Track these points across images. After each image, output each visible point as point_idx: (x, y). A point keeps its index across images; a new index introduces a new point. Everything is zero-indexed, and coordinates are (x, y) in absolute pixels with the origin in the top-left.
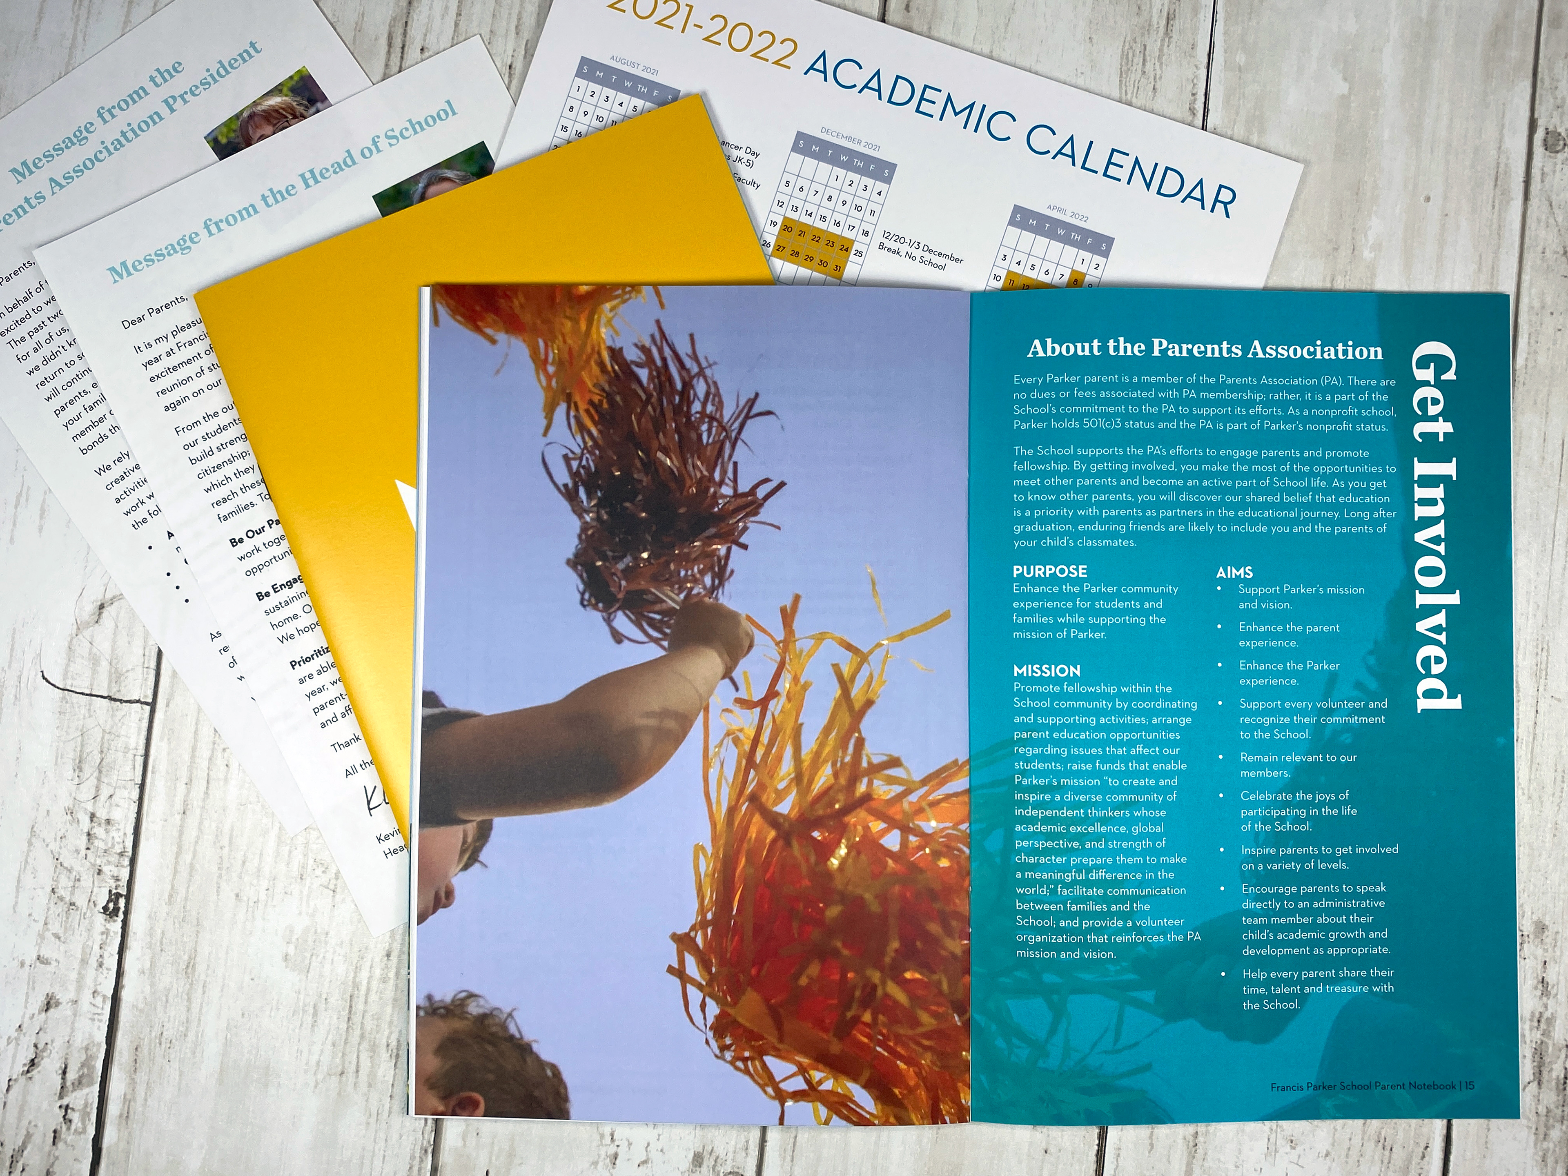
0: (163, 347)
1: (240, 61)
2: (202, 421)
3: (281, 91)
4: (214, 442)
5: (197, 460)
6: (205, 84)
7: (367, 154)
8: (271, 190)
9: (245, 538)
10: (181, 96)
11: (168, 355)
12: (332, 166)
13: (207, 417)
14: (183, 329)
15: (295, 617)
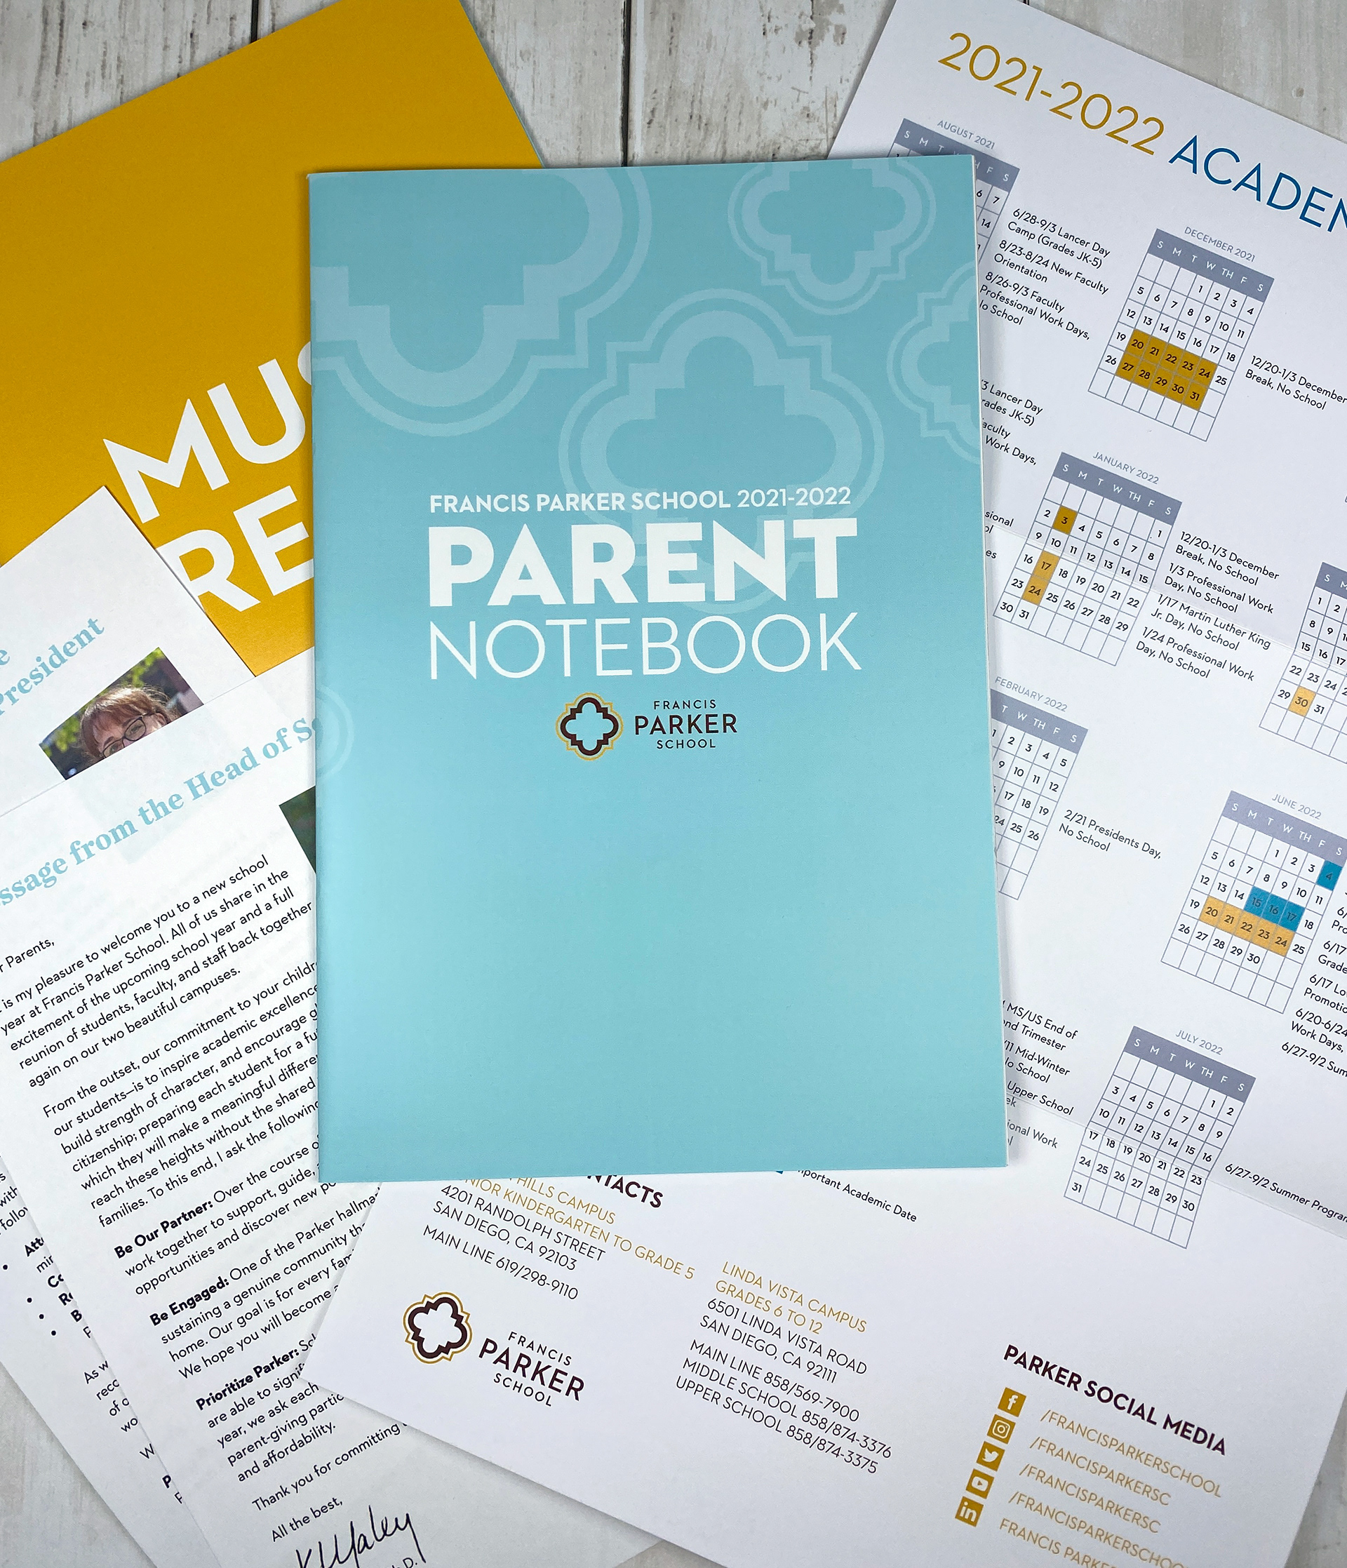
0: (25, 1006)
1: (78, 645)
2: (77, 1097)
3: (130, 681)
4: (92, 1124)
5: (71, 1147)
6: (35, 676)
7: (272, 752)
8: (151, 802)
9: (133, 1245)
10: (8, 694)
11: (33, 1014)
12: (227, 769)
13: (82, 1093)
14: (49, 981)
15: (200, 1343)
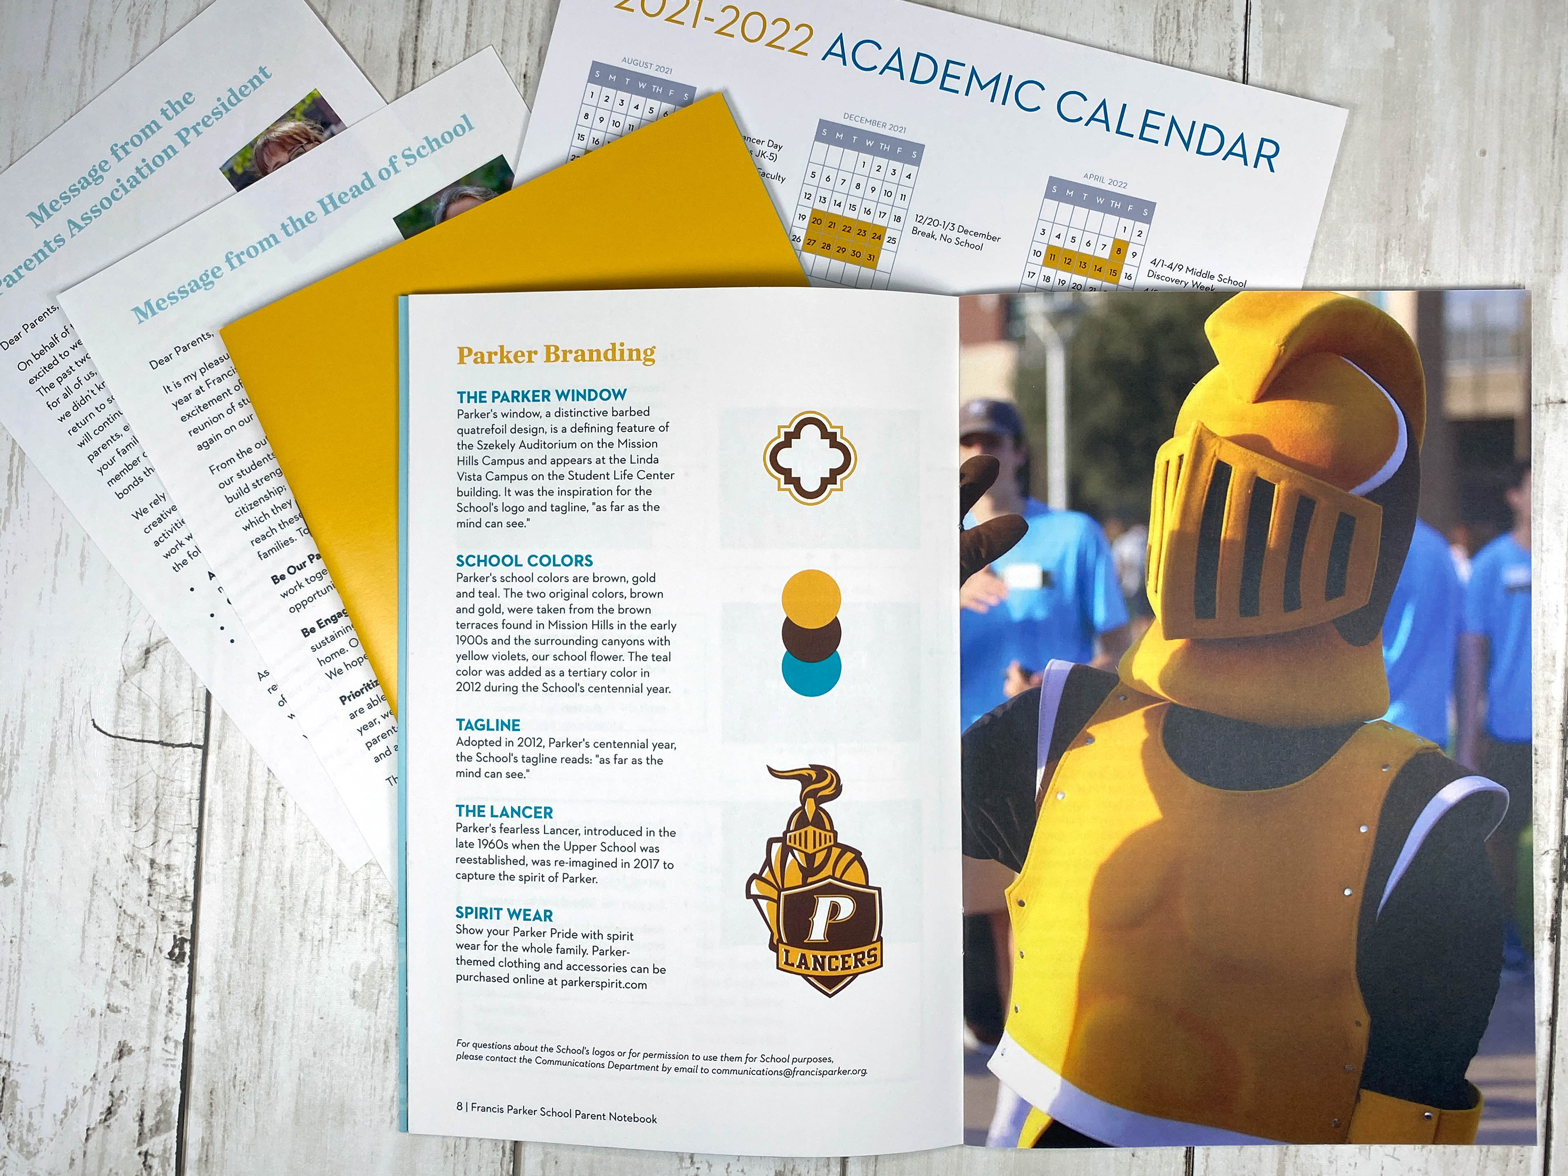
0: (192, 386)
1: (251, 87)
2: (236, 458)
3: (293, 116)
4: (249, 479)
5: (233, 498)
6: (217, 113)
7: (385, 175)
8: (290, 218)
9: (286, 574)
10: (194, 128)
11: (198, 392)
12: (351, 190)
13: (241, 454)
14: (211, 366)
15: (342, 651)
